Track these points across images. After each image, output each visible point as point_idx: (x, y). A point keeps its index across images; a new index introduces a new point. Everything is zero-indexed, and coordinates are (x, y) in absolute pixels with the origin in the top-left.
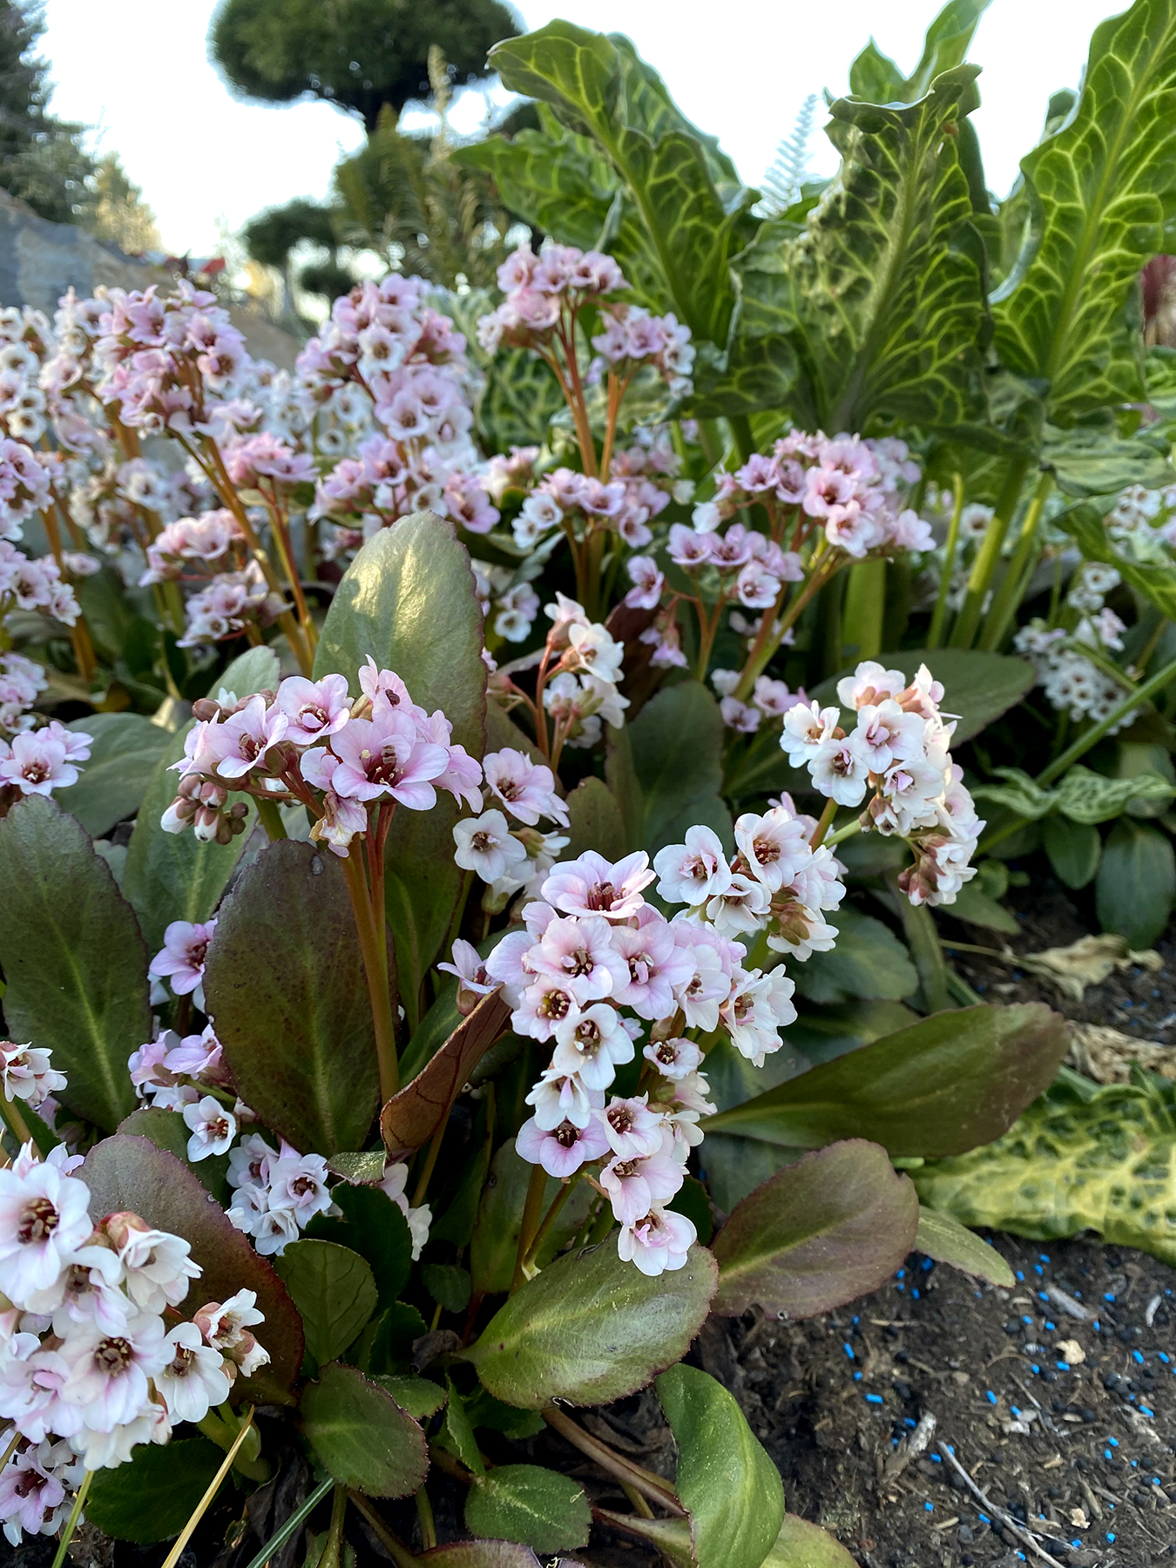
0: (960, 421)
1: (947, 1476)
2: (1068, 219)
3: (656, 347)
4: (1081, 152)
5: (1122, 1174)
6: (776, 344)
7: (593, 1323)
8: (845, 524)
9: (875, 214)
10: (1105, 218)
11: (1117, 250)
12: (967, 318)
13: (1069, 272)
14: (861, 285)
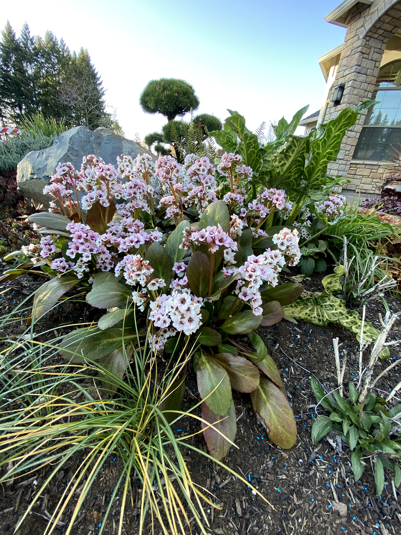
0: (295, 187)
1: (281, 352)
2: (318, 154)
3: (247, 172)
4: (322, 142)
5: (307, 311)
6: (266, 172)
7: (243, 323)
8: (279, 204)
9: (290, 152)
10: (324, 154)
11: (325, 160)
12: (299, 170)
13: (317, 163)
14: (285, 164)
